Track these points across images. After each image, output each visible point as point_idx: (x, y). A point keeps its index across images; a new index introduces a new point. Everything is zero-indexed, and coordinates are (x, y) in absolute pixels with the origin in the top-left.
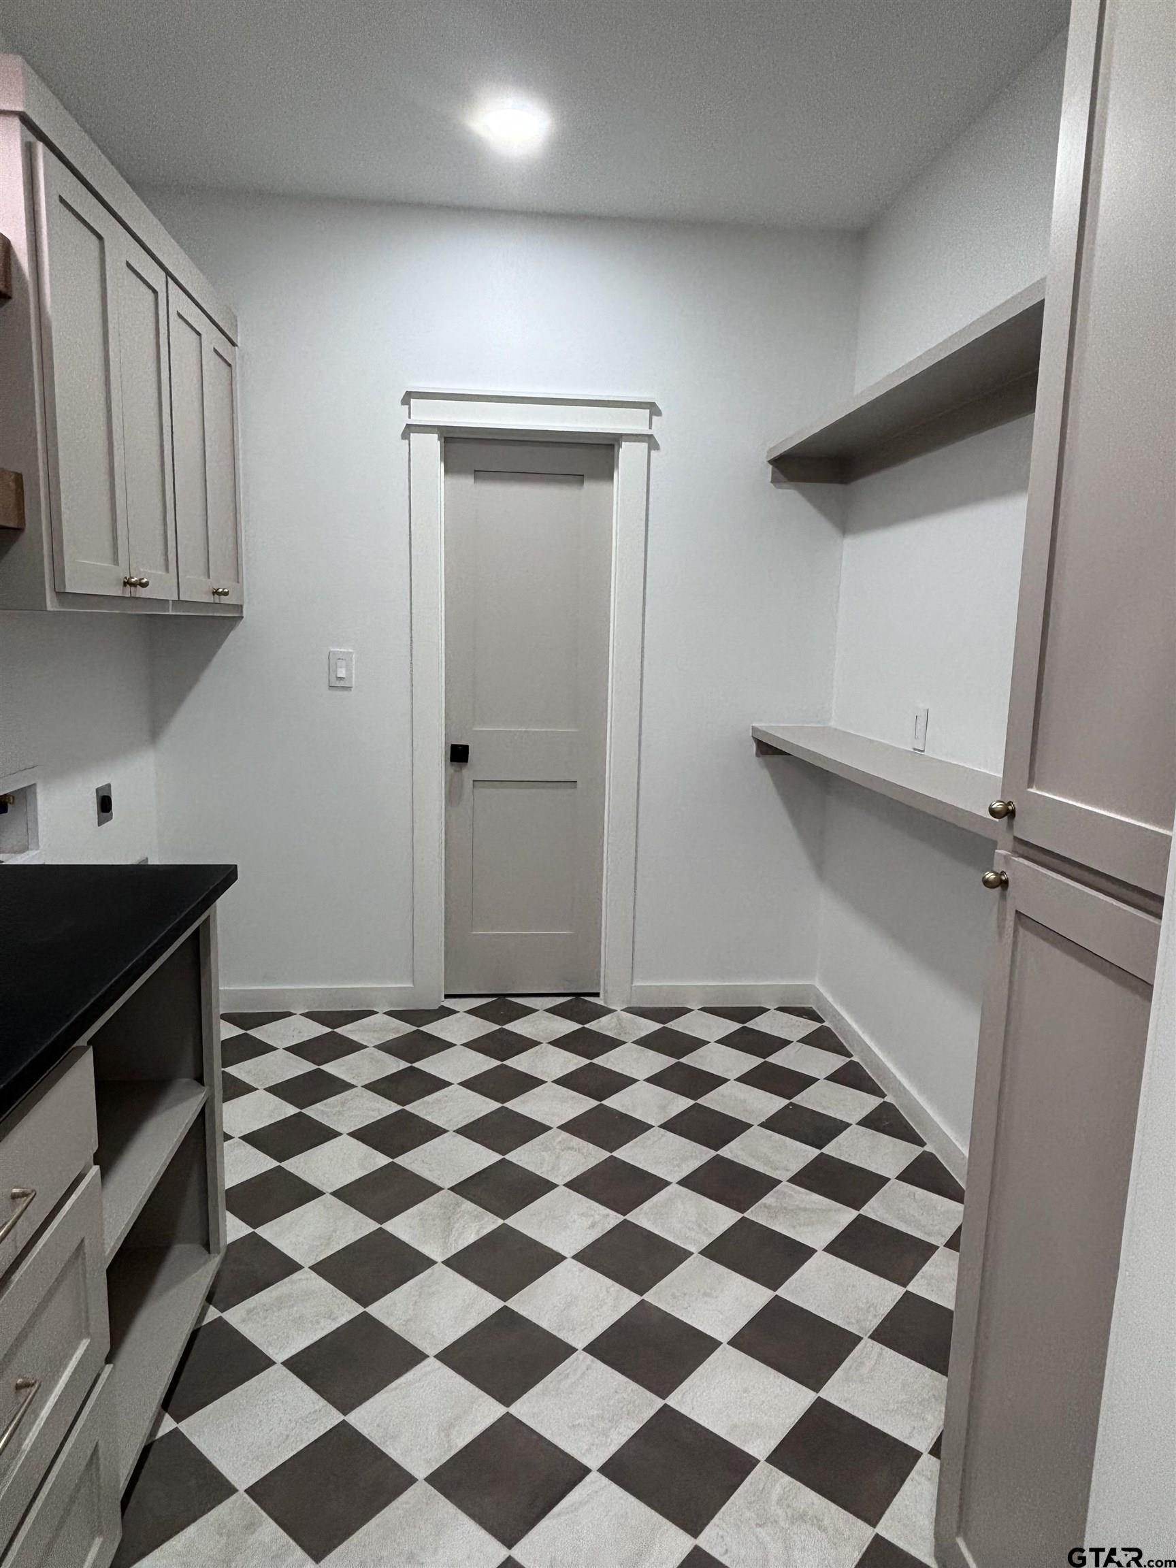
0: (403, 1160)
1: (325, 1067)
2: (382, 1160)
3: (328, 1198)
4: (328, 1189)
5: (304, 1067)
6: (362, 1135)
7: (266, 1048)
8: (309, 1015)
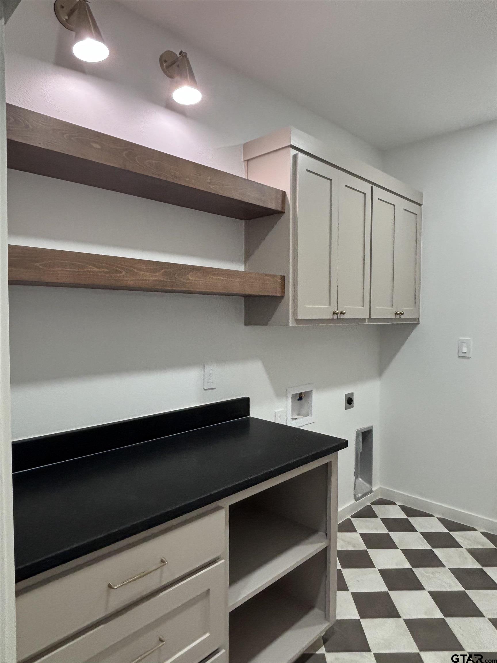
0: (450, 621)
1: (436, 551)
2: (438, 615)
3: (401, 621)
4: (404, 616)
5: (425, 546)
6: (436, 596)
7: (413, 529)
8: (441, 520)
